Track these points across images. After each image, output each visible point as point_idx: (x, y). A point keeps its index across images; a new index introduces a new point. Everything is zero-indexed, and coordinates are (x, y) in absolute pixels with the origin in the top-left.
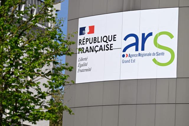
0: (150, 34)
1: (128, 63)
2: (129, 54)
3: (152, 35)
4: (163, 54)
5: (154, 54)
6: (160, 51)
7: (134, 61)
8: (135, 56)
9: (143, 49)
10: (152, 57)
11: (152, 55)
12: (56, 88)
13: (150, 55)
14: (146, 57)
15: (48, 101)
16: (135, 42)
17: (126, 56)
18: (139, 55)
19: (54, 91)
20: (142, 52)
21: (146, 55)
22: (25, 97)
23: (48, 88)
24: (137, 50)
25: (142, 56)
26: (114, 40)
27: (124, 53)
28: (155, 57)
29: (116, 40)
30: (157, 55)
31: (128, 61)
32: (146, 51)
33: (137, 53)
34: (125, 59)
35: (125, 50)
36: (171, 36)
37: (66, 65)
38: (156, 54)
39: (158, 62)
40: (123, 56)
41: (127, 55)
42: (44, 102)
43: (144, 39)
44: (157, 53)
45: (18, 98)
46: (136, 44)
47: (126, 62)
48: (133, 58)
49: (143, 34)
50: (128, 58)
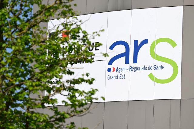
0: (145, 42)
1: (115, 80)
2: (117, 68)
3: (147, 43)
4: (162, 67)
5: (150, 68)
6: (159, 63)
7: (124, 77)
8: (125, 70)
9: (135, 61)
10: (148, 72)
11: (147, 69)
12: (79, 106)
13: (144, 68)
14: (140, 71)
15: (68, 125)
16: (125, 51)
17: (112, 70)
18: (131, 68)
19: (77, 112)
20: (135, 65)
21: (139, 69)
22: (41, 119)
23: (70, 107)
24: (127, 62)
25: (135, 71)
26: (96, 50)
27: (110, 66)
28: (152, 71)
29: (98, 50)
30: (155, 68)
31: (116, 77)
32: (140, 64)
33: (128, 66)
34: (111, 74)
35: (110, 63)
36: (174, 44)
37: (87, 75)
38: (153, 68)
39: (155, 78)
40: (109, 70)
41: (114, 68)
42: (62, 127)
43: (137, 48)
44: (155, 66)
45: (30, 120)
46: (126, 54)
47: (113, 78)
48: (123, 73)
49: (136, 42)
50: (115, 73)
